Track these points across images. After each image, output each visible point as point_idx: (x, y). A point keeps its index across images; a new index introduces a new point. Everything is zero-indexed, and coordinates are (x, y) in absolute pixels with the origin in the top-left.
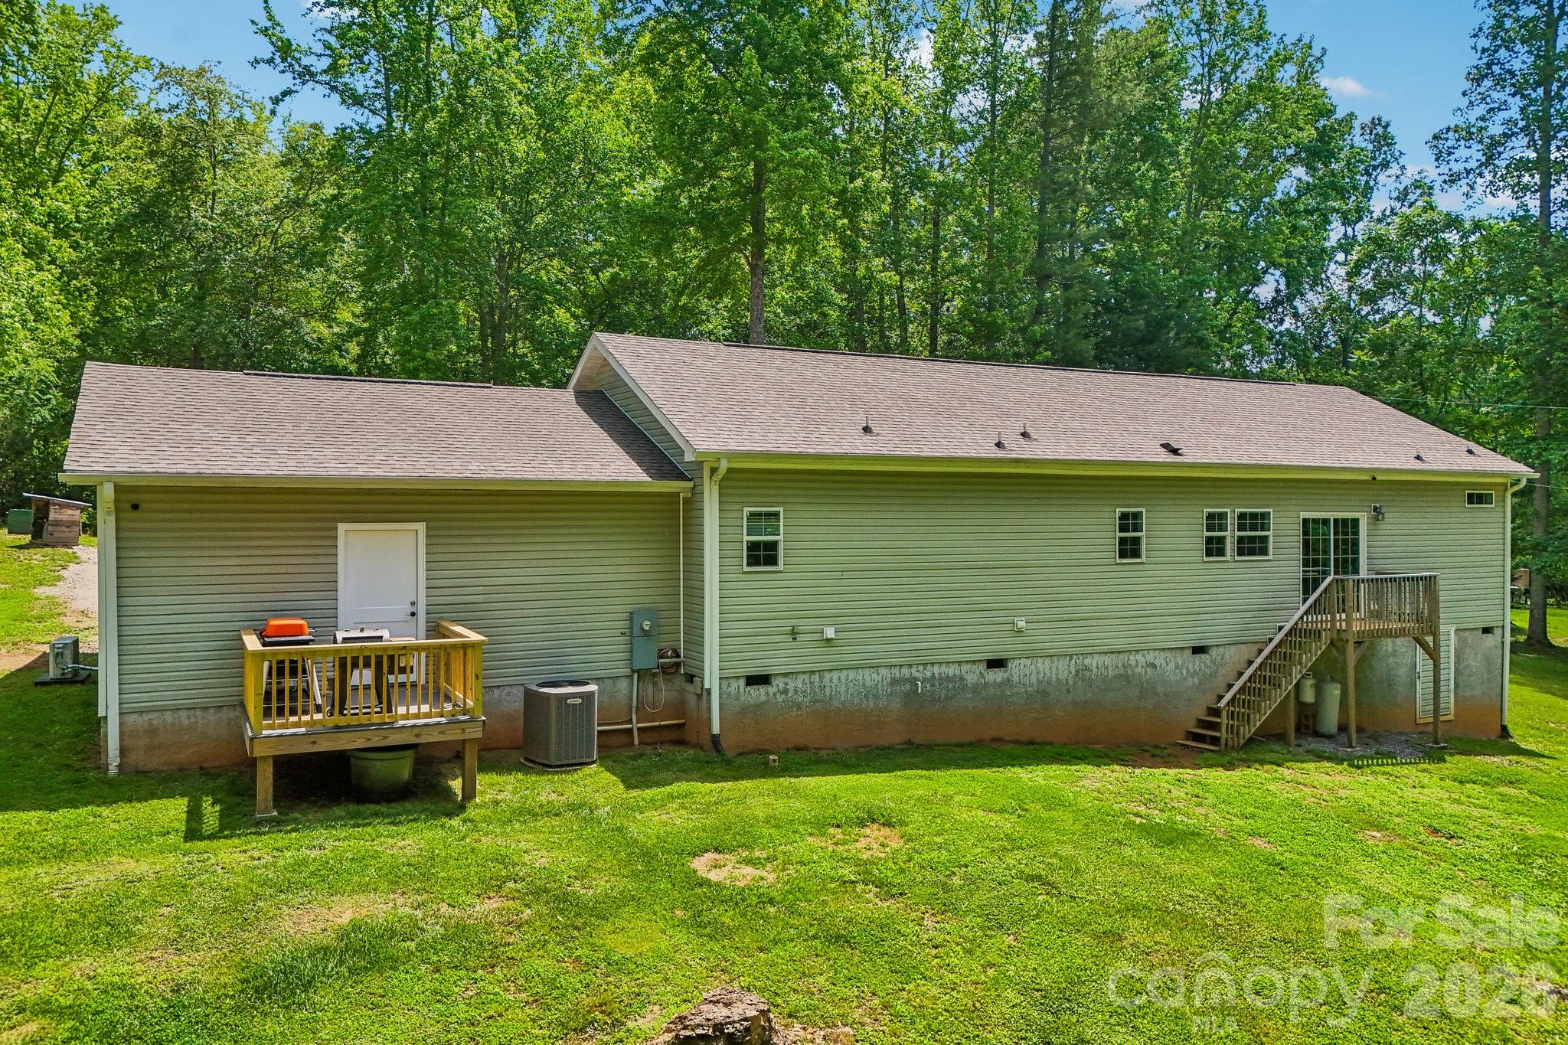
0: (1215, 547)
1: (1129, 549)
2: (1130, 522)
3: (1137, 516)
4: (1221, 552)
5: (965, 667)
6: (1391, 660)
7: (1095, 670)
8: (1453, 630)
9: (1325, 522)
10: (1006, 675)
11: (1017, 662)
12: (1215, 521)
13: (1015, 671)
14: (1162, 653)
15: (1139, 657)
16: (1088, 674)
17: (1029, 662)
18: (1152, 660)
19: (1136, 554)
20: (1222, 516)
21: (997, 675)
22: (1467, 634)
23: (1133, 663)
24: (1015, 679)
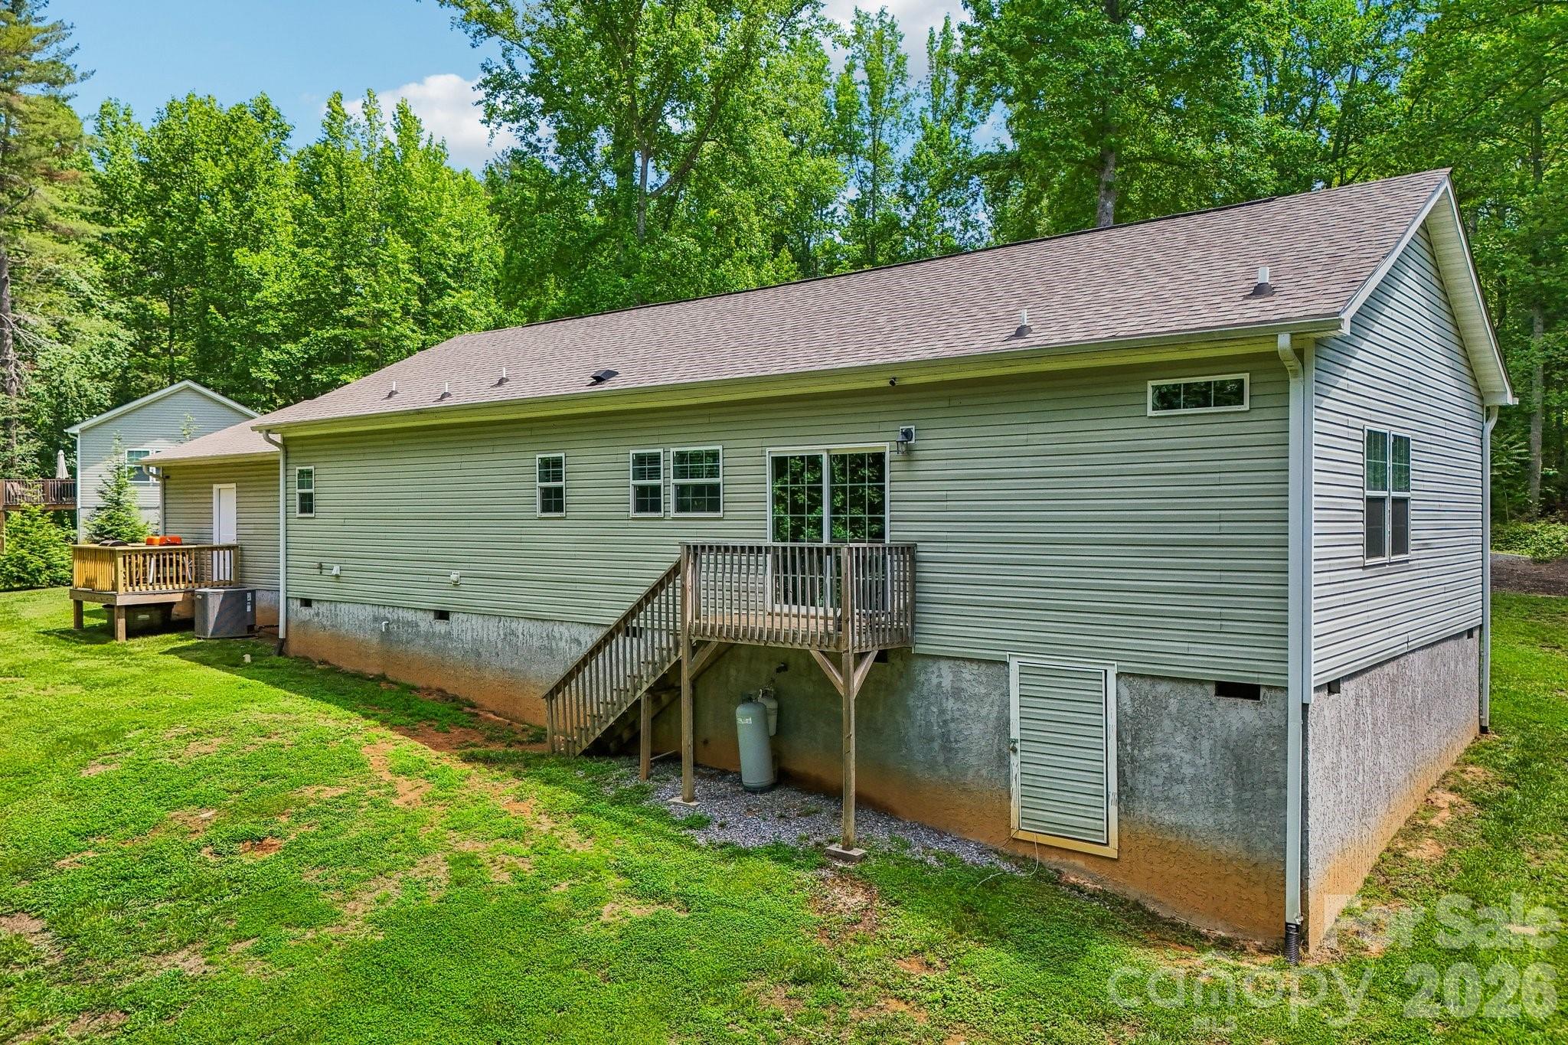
0: (648, 500)
1: (553, 501)
2: (551, 469)
3: (557, 463)
4: (656, 507)
5: (420, 614)
6: (950, 704)
7: (521, 636)
8: (1112, 673)
9: (814, 462)
10: (448, 628)
11: (456, 616)
12: (647, 465)
13: (454, 625)
14: (587, 628)
15: (563, 629)
16: (515, 639)
17: (465, 617)
18: (577, 636)
19: (559, 507)
20: (655, 459)
21: (441, 627)
22: (1163, 688)
23: (557, 635)
24: (455, 634)
